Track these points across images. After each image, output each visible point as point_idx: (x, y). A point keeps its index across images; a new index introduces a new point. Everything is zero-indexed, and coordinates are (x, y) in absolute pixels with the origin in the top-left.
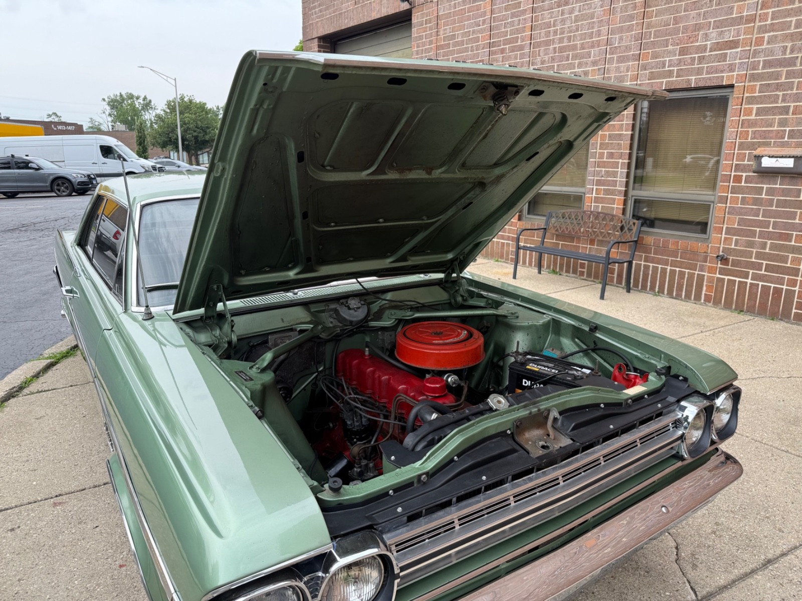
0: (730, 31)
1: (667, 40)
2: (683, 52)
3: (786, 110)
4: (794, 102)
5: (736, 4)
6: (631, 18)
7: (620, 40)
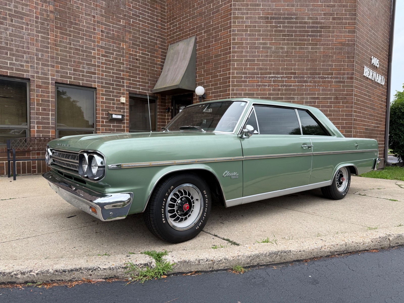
0: (92, 68)
1: (67, 63)
2: (75, 70)
3: (113, 100)
4: (115, 97)
5: (93, 59)
7: (42, 55)
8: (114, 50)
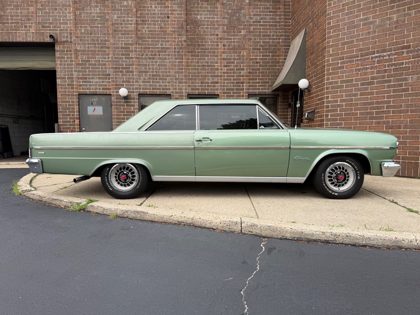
0: (215, 79)
1: (196, 78)
2: (202, 83)
5: (216, 71)
7: (179, 76)
8: (234, 59)
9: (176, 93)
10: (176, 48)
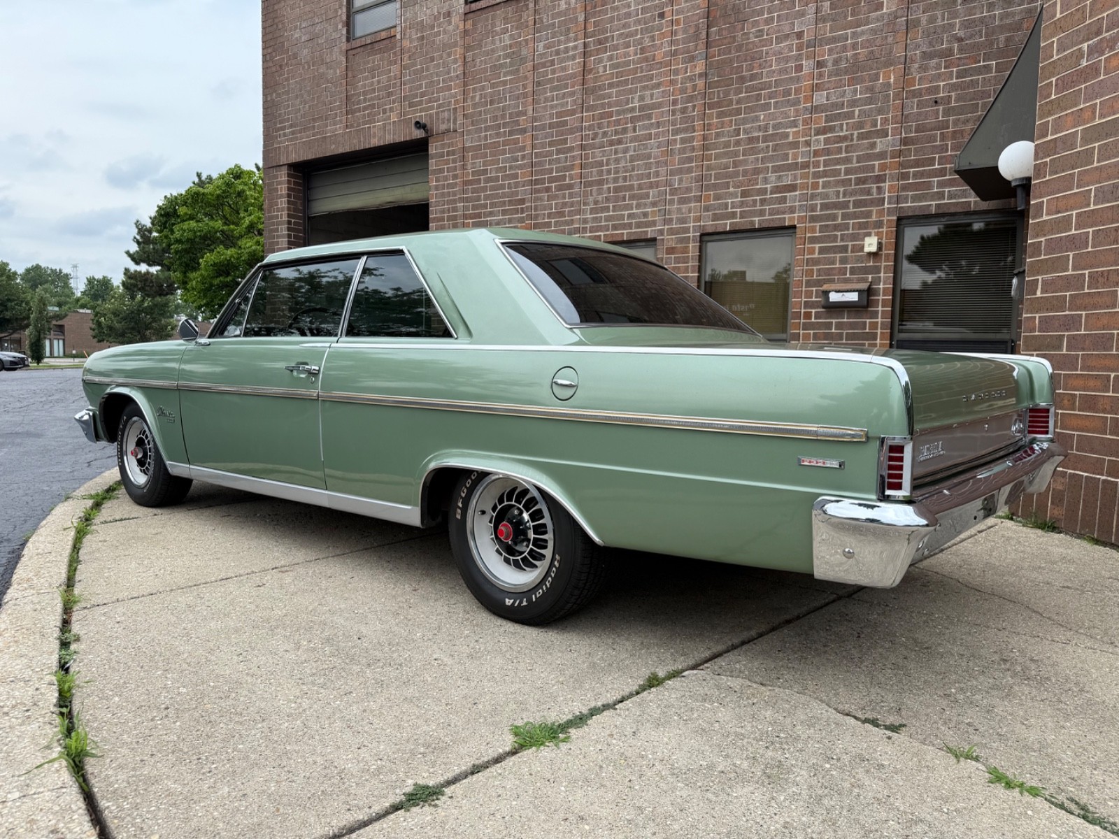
0: (787, 175)
1: (728, 183)
2: (744, 194)
3: (845, 249)
4: (851, 241)
5: (790, 152)
6: (690, 160)
7: (680, 180)
8: (854, 103)
9: (671, 232)
10: (677, 99)
